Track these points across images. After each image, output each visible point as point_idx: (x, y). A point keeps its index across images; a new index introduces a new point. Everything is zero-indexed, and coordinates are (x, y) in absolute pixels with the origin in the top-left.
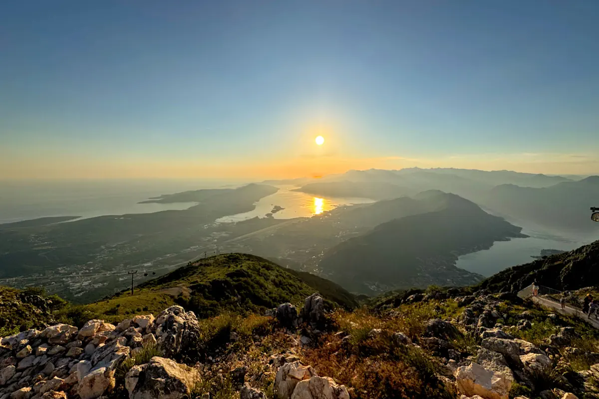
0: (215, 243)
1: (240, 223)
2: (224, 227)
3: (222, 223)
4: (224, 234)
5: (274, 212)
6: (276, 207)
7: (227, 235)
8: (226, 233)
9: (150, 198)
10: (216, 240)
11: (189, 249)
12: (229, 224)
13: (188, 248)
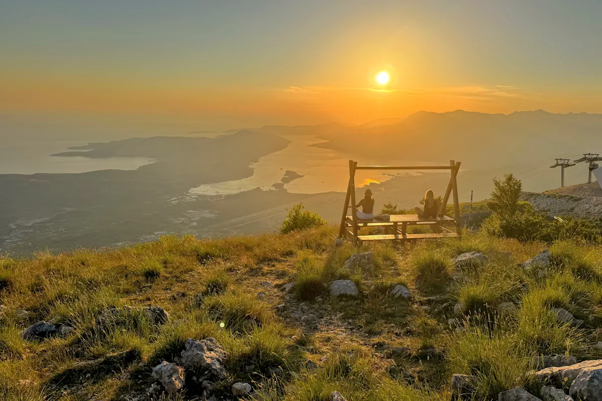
0: (194, 228)
1: (229, 197)
2: (204, 202)
3: (200, 196)
4: (207, 214)
5: (285, 180)
6: (288, 172)
7: (213, 215)
8: (211, 213)
9: (72, 148)
10: (195, 224)
11: (152, 236)
12: (212, 197)
13: (150, 234)
